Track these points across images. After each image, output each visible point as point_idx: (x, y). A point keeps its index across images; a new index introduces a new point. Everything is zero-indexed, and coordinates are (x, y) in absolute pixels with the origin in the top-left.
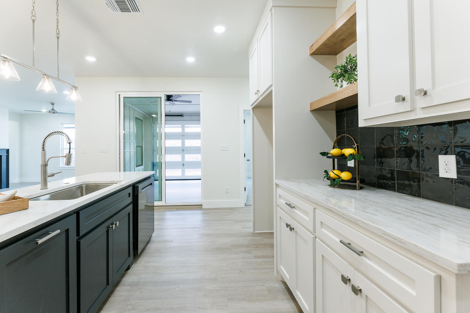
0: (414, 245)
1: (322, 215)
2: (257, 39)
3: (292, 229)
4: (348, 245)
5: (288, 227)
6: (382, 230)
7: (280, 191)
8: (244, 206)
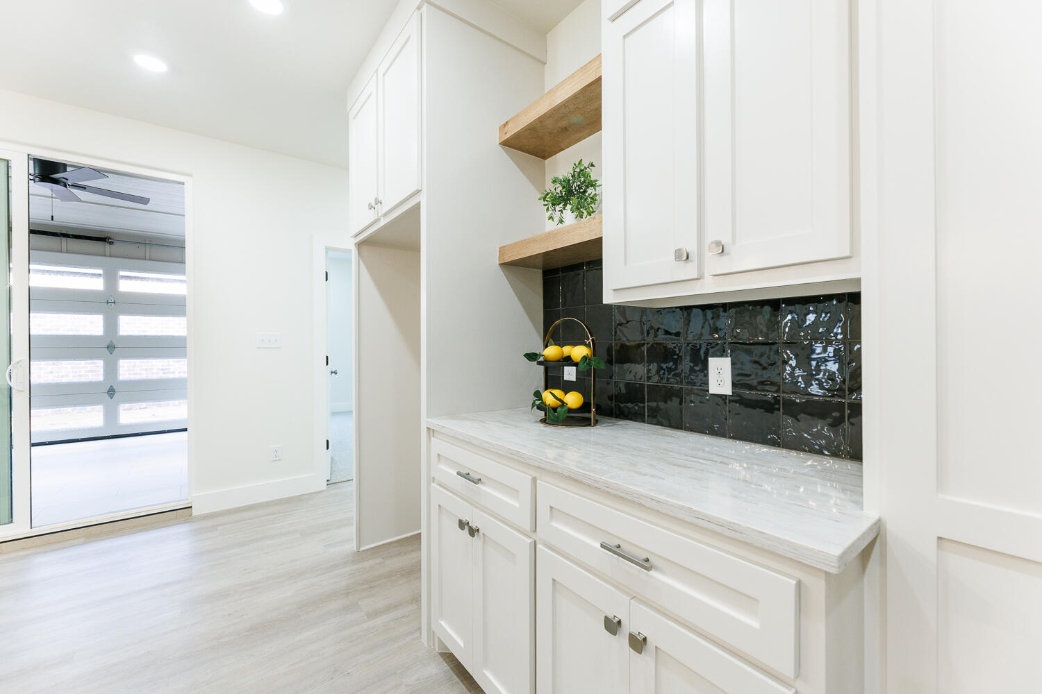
0: (759, 532)
1: (551, 491)
2: (377, 71)
3: (473, 532)
4: (616, 550)
5: (463, 529)
6: (695, 511)
7: (438, 445)
8: (324, 487)
